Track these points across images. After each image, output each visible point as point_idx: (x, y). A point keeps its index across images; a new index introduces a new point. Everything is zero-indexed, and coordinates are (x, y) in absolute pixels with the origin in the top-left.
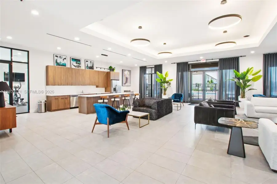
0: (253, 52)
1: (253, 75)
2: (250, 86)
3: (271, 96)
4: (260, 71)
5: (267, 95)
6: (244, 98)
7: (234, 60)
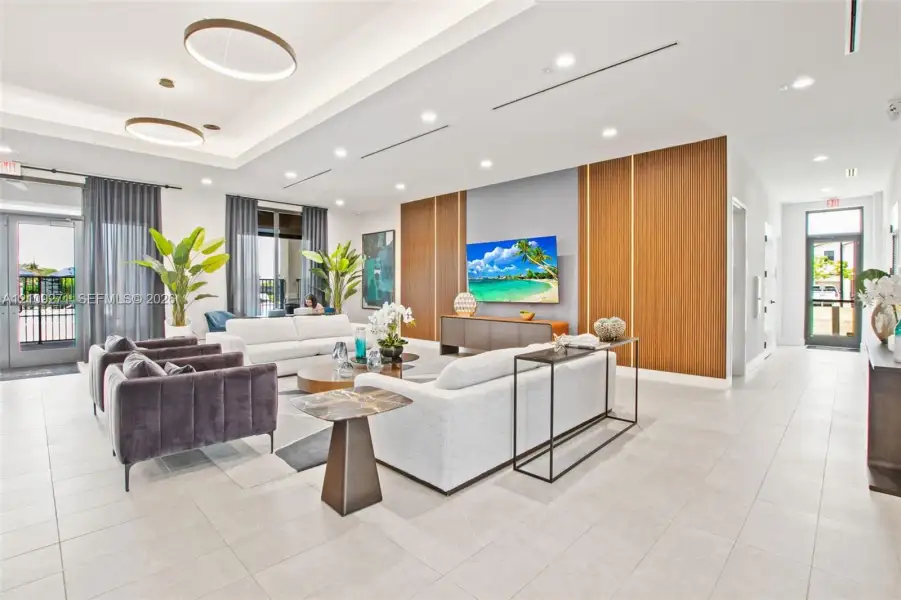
0: (207, 181)
1: (206, 252)
2: (203, 287)
3: (243, 315)
4: (220, 244)
5: (235, 311)
6: (184, 325)
7: (146, 195)
